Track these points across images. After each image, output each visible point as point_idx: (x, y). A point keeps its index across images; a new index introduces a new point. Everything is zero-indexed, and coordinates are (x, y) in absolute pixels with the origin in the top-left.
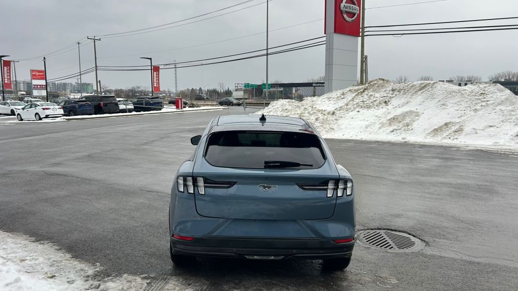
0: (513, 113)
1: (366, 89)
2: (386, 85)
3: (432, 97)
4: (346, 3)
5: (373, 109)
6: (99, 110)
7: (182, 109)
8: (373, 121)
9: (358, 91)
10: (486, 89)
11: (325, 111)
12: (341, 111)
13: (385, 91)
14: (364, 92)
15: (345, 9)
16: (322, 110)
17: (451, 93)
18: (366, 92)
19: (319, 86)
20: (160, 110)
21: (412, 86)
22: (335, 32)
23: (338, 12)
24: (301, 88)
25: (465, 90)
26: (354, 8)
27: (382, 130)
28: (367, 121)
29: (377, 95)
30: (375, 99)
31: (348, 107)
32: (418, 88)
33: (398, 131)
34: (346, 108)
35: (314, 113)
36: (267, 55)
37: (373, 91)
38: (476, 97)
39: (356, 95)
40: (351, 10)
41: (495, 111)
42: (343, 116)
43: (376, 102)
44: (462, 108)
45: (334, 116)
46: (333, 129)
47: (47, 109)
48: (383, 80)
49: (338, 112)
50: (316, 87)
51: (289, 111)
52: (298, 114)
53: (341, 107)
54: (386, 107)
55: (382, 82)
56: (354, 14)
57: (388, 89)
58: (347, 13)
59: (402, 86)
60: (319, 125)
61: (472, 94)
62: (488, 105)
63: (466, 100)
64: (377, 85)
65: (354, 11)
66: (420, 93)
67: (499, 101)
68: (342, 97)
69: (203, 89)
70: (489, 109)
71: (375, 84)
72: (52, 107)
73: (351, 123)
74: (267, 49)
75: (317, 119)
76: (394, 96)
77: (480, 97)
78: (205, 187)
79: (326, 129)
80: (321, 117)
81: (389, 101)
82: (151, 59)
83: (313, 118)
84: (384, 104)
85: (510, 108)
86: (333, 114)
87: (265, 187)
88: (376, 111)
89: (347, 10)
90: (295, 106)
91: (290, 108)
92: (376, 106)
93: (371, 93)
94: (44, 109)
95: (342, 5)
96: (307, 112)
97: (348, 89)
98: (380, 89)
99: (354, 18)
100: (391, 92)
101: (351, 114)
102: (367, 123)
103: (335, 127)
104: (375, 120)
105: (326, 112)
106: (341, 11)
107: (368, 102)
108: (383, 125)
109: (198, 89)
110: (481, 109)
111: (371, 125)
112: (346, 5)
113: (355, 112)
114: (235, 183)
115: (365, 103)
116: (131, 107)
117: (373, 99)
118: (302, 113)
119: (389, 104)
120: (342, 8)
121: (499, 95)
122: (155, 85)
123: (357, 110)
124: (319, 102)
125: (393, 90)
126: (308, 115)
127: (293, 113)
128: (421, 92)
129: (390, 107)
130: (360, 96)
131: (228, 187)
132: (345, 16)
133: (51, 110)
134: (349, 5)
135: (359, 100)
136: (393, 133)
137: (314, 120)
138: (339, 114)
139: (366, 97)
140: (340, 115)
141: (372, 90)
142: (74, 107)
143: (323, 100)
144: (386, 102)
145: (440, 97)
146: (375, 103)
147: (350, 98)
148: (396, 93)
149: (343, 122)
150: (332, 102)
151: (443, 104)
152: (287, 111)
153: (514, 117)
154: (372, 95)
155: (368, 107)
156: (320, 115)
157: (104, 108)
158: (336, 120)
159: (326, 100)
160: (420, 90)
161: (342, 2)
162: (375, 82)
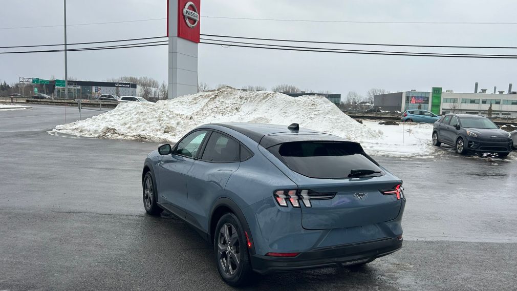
0: (339, 121)
1: (216, 95)
2: (234, 93)
3: (275, 105)
4: (188, 8)
5: (227, 115)
9: (209, 97)
10: (315, 100)
11: (182, 115)
12: (198, 116)
13: (234, 98)
14: (215, 98)
15: (187, 15)
16: (179, 114)
17: (289, 102)
18: (217, 99)
19: (123, 87)
21: (256, 95)
22: (179, 36)
23: (181, 17)
24: (103, 88)
25: (300, 101)
26: (195, 15)
29: (228, 102)
30: (227, 106)
31: (204, 112)
32: (262, 97)
34: (202, 113)
35: (173, 117)
36: (66, 50)
37: (224, 98)
38: (309, 107)
39: (209, 101)
40: (192, 17)
41: (325, 119)
42: (201, 121)
43: (229, 108)
44: (301, 116)
45: (193, 120)
48: (231, 88)
49: (196, 117)
50: (119, 88)
51: (145, 115)
52: (156, 117)
53: (197, 112)
54: (238, 113)
55: (230, 89)
56: (195, 21)
57: (236, 96)
58: (189, 18)
59: (248, 94)
60: (181, 129)
61: (306, 104)
62: (319, 114)
63: (302, 109)
64: (226, 92)
65: (195, 18)
66: (264, 101)
67: (326, 111)
68: (195, 102)
70: (321, 116)
71: (224, 91)
74: (66, 45)
75: (178, 124)
76: (242, 103)
77: (312, 107)
78: (310, 200)
81: (239, 108)
83: (174, 122)
84: (236, 111)
85: (335, 117)
86: (191, 118)
87: (359, 195)
89: (189, 16)
90: (151, 109)
91: (145, 111)
92: (229, 113)
93: (222, 100)
95: (185, 10)
96: (165, 115)
97: (198, 94)
98: (229, 96)
99: (195, 24)
100: (239, 100)
101: (208, 119)
106: (184, 16)
107: (221, 108)
110: (315, 117)
112: (188, 10)
113: (211, 118)
114: (336, 193)
115: (219, 108)
117: (225, 105)
118: (160, 117)
119: (240, 110)
120: (185, 14)
121: (326, 106)
123: (213, 115)
124: (173, 106)
125: (241, 98)
126: (167, 119)
127: (150, 116)
128: (266, 100)
129: (241, 113)
130: (212, 102)
131: (331, 198)
134: (191, 11)
135: (212, 105)
139: (218, 103)
140: (198, 120)
141: (222, 96)
143: (175, 104)
144: (237, 108)
145: (281, 106)
147: (204, 104)
148: (244, 100)
150: (185, 106)
151: (285, 113)
153: (340, 124)
154: (223, 102)
155: (223, 113)
156: (180, 120)
158: (195, 124)
159: (178, 104)
160: (264, 99)
162: (224, 89)
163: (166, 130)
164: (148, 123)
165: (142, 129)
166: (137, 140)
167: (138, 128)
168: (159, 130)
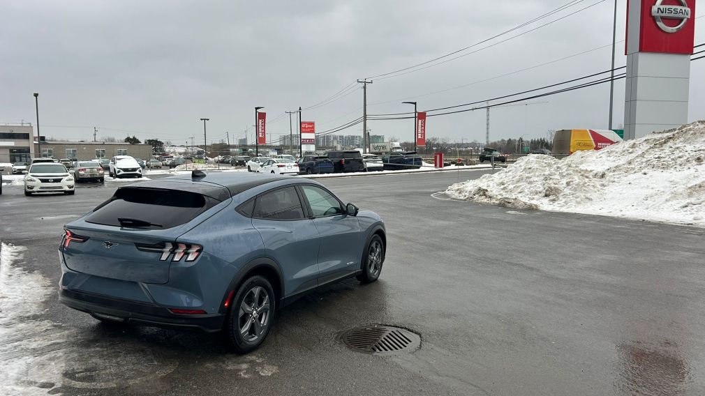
1: (671, 138)
4: (662, 4)
5: (672, 170)
6: (339, 168)
7: (441, 166)
8: (662, 189)
9: (657, 141)
11: (591, 171)
12: (616, 173)
14: (666, 142)
15: (660, 13)
16: (587, 170)
18: (670, 143)
20: (418, 168)
22: (641, 50)
23: (648, 21)
26: (682, 10)
27: (670, 203)
28: (652, 188)
29: (689, 148)
30: (681, 154)
31: (631, 166)
33: (694, 207)
34: (628, 168)
35: (569, 174)
37: (684, 142)
39: (651, 148)
40: (672, 15)
42: (616, 180)
43: (682, 159)
45: (603, 180)
46: (591, 200)
47: (282, 166)
49: (611, 174)
51: (532, 172)
52: (544, 175)
53: (617, 167)
54: (696, 166)
55: (702, 126)
56: (680, 20)
58: (664, 19)
64: (692, 132)
65: (681, 15)
68: (631, 150)
69: (524, 139)
71: (690, 130)
72: (287, 164)
73: (624, 191)
75: (568, 184)
79: (578, 200)
80: (577, 179)
82: (415, 103)
83: (564, 182)
84: (694, 162)
86: (603, 176)
88: (674, 172)
89: (664, 15)
90: (545, 163)
91: (536, 166)
92: (678, 166)
93: (679, 145)
94: (279, 166)
95: (655, 9)
96: (558, 172)
97: (644, 139)
98: (696, 138)
99: (681, 24)
101: (631, 177)
102: (650, 192)
103: (594, 196)
104: (667, 187)
105: (591, 173)
107: (666, 159)
108: (675, 195)
109: (518, 139)
111: (656, 194)
112: (662, 7)
113: (639, 175)
115: (662, 160)
116: (380, 164)
117: (677, 154)
118: (550, 175)
120: (655, 14)
122: (420, 137)
123: (645, 170)
124: (594, 158)
126: (558, 177)
127: (537, 174)
129: (702, 167)
130: (657, 150)
132: (661, 24)
133: (286, 168)
134: (668, 7)
135: (653, 155)
136: (685, 209)
137: (565, 185)
138: (611, 176)
139: (667, 150)
140: (612, 179)
141: (682, 139)
142: (312, 164)
143: (599, 156)
144: (699, 159)
146: (679, 161)
147: (640, 153)
149: (612, 190)
150: (611, 158)
152: (531, 170)
154: (678, 148)
155: (665, 167)
157: (345, 166)
158: (603, 185)
159: (604, 155)
161: (654, 4)
162: (691, 127)
163: (548, 193)
164: (530, 183)
165: (519, 190)
166: (499, 205)
167: (515, 189)
168: (540, 193)
